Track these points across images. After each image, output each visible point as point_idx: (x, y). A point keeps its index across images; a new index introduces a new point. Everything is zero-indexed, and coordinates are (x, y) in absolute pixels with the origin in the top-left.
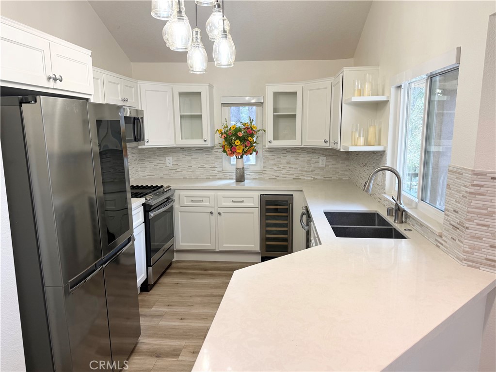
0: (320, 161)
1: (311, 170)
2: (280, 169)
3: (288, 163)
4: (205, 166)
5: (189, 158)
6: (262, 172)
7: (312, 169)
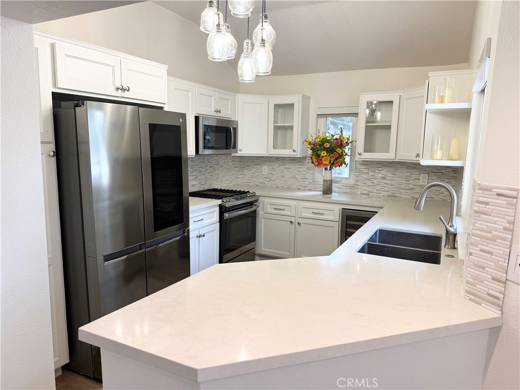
0: (421, 178)
1: (409, 188)
2: (374, 184)
3: (384, 178)
4: (297, 176)
5: (282, 168)
6: (354, 187)
7: (411, 186)
